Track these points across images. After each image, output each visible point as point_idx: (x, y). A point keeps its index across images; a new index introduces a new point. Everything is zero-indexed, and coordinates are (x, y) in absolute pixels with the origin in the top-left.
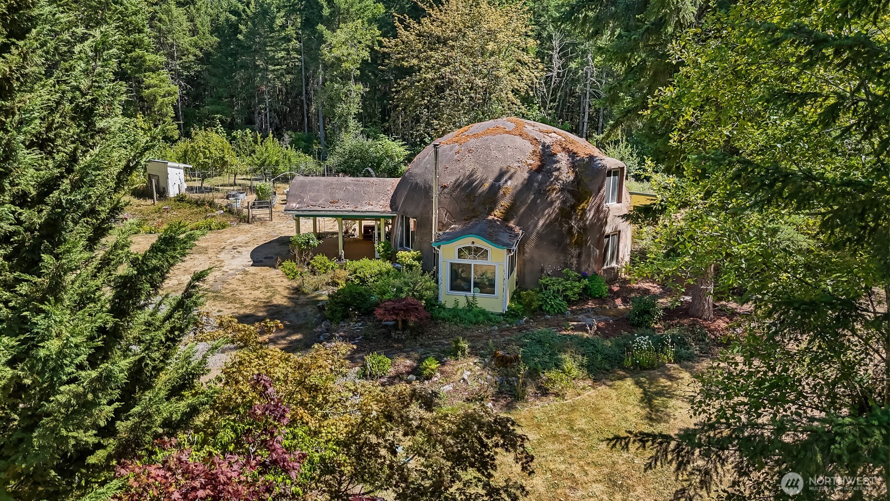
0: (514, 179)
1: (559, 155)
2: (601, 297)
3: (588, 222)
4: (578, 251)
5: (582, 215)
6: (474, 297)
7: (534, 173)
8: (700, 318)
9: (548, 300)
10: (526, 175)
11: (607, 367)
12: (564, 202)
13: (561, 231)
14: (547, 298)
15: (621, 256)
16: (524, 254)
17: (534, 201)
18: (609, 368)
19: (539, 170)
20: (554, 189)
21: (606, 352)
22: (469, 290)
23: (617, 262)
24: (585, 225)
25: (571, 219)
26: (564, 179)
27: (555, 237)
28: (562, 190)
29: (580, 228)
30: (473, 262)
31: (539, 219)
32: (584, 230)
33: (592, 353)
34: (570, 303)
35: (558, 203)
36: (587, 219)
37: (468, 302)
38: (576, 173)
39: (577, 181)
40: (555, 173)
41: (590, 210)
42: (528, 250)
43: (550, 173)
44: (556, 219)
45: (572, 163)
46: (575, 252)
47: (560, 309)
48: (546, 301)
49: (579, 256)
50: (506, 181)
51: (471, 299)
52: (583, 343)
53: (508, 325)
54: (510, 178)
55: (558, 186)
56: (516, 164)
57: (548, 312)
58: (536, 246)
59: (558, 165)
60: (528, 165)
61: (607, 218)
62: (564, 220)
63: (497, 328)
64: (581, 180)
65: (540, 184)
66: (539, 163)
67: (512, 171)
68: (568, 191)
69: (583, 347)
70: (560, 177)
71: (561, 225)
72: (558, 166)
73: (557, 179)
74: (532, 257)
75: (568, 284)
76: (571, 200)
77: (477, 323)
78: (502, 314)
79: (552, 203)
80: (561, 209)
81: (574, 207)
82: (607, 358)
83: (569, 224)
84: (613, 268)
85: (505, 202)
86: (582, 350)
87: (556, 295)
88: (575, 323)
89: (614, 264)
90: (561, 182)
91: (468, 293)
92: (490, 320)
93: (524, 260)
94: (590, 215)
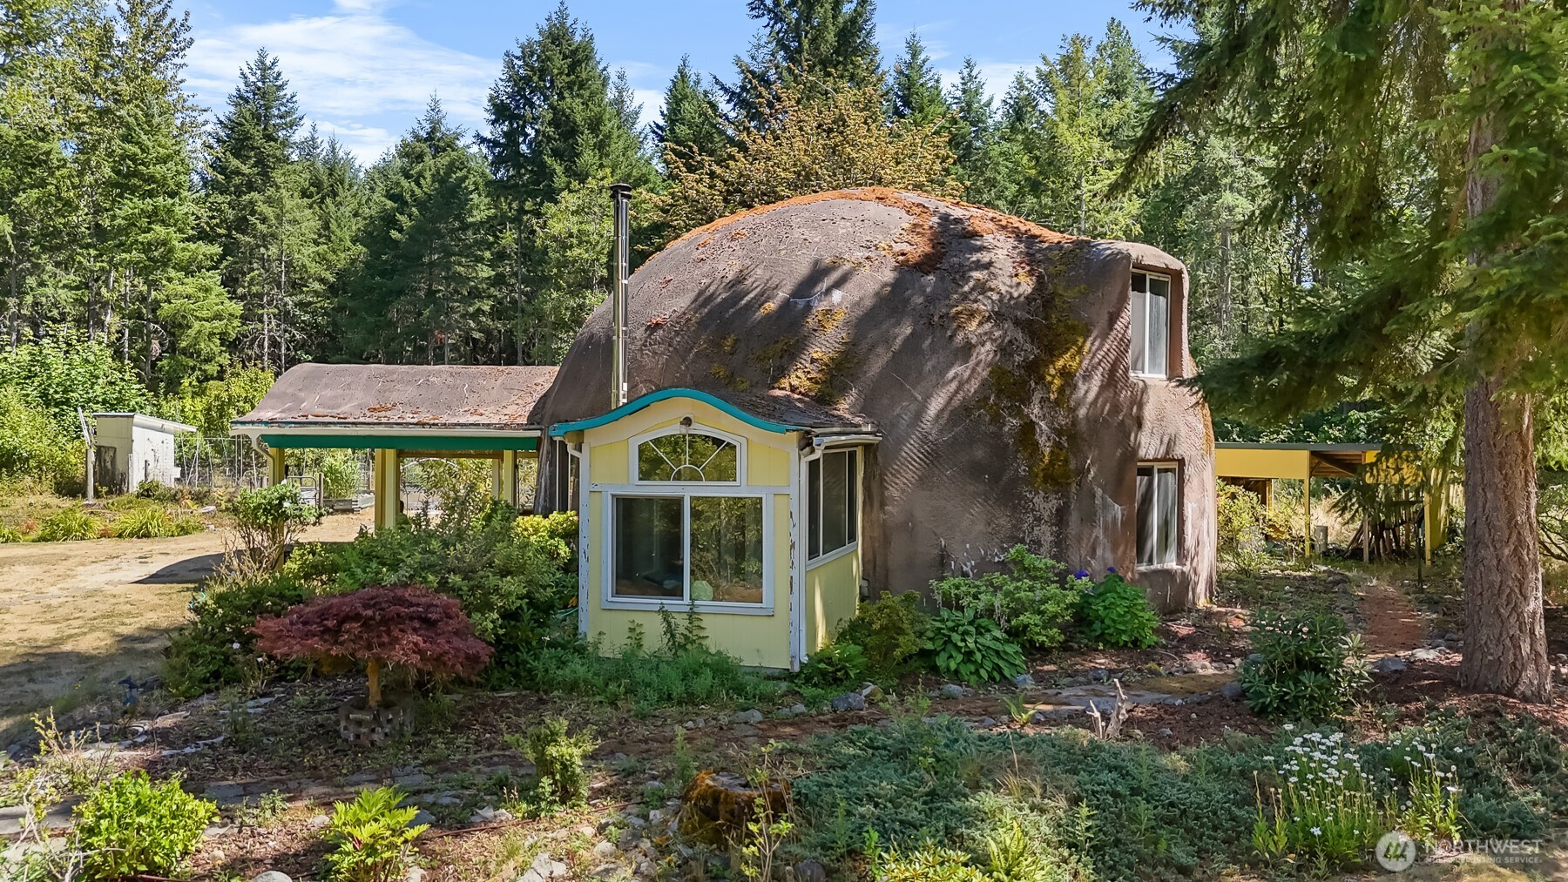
0: (849, 285)
1: (989, 237)
2: (1136, 643)
3: (1082, 412)
4: (1054, 503)
5: (1061, 390)
6: (692, 615)
7: (909, 270)
8: (1510, 694)
9: (956, 637)
10: (888, 275)
11: (1182, 855)
12: (1005, 350)
13: (998, 435)
14: (952, 629)
15: (1190, 542)
16: (883, 505)
17: (913, 341)
18: (1190, 861)
19: (926, 264)
20: (972, 315)
21: (1172, 793)
22: (677, 592)
23: (1182, 556)
24: (1074, 423)
25: (1027, 401)
26: (1003, 289)
27: (980, 453)
28: (998, 317)
29: (1059, 432)
30: (687, 491)
31: (928, 397)
32: (1071, 437)
33: (1115, 795)
34: (1036, 652)
35: (986, 352)
36: (1079, 404)
37: (670, 631)
38: (1040, 277)
39: (1043, 297)
40: (976, 274)
41: (1087, 377)
42: (896, 494)
43: (961, 273)
44: (982, 401)
45: (1028, 254)
46: (1045, 504)
47: (998, 668)
48: (949, 640)
49: (1061, 517)
50: (828, 291)
51: (681, 622)
52: (1074, 760)
53: (800, 708)
54: (838, 284)
55: (984, 306)
56: (860, 254)
57: (956, 676)
58: (922, 481)
59: (985, 257)
60: (895, 255)
61: (1141, 406)
62: (1005, 403)
63: (758, 716)
64: (1054, 294)
65: (930, 300)
66: (928, 249)
67: (847, 267)
68: (1017, 323)
69: (1075, 772)
70: (992, 284)
71: (997, 419)
72: (987, 259)
73: (982, 288)
74: (911, 517)
75: (1024, 590)
76: (1028, 346)
77: (690, 699)
78: (788, 676)
79: (967, 349)
80: (998, 372)
81: (1034, 369)
82: (1175, 817)
83: (1019, 414)
84: (1168, 574)
85: (822, 349)
86: (1070, 781)
87: (984, 622)
88: (1050, 708)
89: (1171, 564)
90: (995, 297)
91: (670, 603)
92: (740, 690)
93: (884, 526)
94: (1089, 390)
